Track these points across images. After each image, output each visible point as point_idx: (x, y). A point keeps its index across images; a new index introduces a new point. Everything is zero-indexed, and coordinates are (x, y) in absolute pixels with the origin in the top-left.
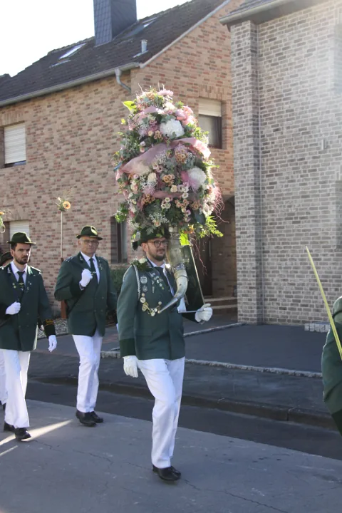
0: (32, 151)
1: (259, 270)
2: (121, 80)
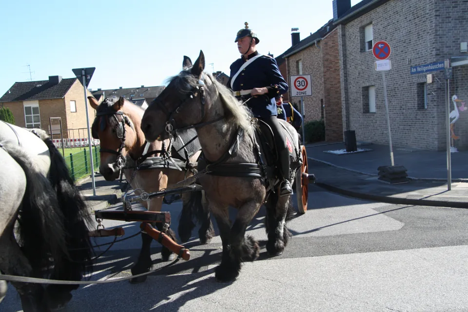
1: (348, 121)
2: (317, 45)
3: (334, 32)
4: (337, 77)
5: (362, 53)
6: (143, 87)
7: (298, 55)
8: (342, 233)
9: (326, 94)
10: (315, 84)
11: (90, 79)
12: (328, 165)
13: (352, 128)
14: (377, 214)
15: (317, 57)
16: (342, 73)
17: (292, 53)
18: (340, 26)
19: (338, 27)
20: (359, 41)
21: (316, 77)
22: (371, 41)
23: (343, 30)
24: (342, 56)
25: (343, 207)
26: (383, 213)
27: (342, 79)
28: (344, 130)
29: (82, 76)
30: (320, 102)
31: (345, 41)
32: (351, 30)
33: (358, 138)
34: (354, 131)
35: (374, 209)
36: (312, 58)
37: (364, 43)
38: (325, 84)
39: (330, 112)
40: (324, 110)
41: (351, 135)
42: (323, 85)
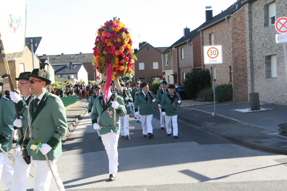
0: (215, 42)
1: (252, 85)
2: (227, 20)
3: (242, 10)
4: (244, 48)
5: (266, 28)
6: (81, 53)
7: (210, 28)
8: (247, 180)
9: (235, 62)
10: (225, 53)
11: (37, 47)
12: (235, 121)
13: (256, 91)
14: (278, 165)
15: (226, 31)
16: (248, 44)
17: (205, 27)
18: (247, 4)
19: (245, 5)
20: (264, 17)
21: (226, 47)
22: (274, 17)
23: (250, 7)
24: (248, 29)
25: (248, 158)
26: (283, 164)
27: (248, 49)
28: (249, 92)
29: (31, 43)
30: (229, 68)
31: (251, 17)
32: (256, 8)
33: (261, 99)
34: (258, 94)
35: (275, 160)
36: (222, 32)
37: (268, 19)
38: (233, 53)
39: (237, 76)
40: (232, 75)
41: (255, 96)
42: (232, 54)
